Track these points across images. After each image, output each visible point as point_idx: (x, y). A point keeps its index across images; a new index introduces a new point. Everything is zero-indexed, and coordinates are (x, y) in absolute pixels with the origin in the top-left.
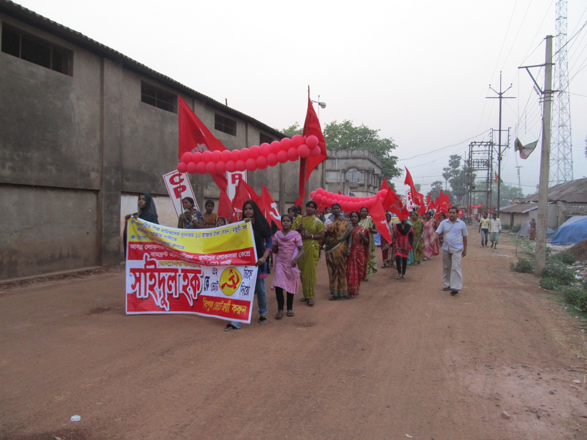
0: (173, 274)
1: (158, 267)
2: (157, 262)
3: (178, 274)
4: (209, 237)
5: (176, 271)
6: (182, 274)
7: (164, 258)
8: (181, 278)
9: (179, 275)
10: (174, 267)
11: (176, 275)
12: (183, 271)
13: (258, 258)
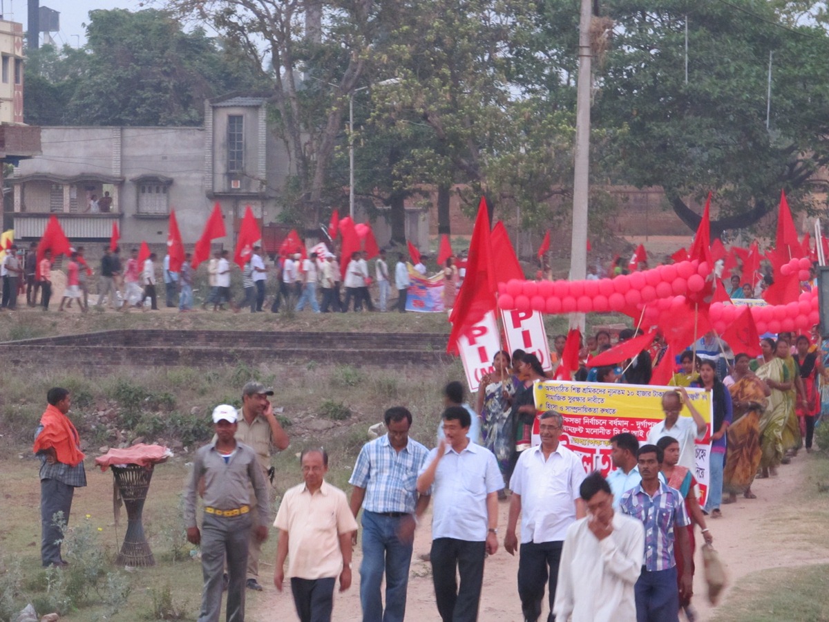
0: (588, 455)
1: (570, 443)
2: (570, 437)
3: (595, 456)
4: (646, 397)
5: (593, 451)
6: (601, 456)
7: (578, 434)
8: (600, 460)
9: (597, 457)
10: (591, 446)
11: (592, 456)
12: (602, 451)
13: (714, 431)
